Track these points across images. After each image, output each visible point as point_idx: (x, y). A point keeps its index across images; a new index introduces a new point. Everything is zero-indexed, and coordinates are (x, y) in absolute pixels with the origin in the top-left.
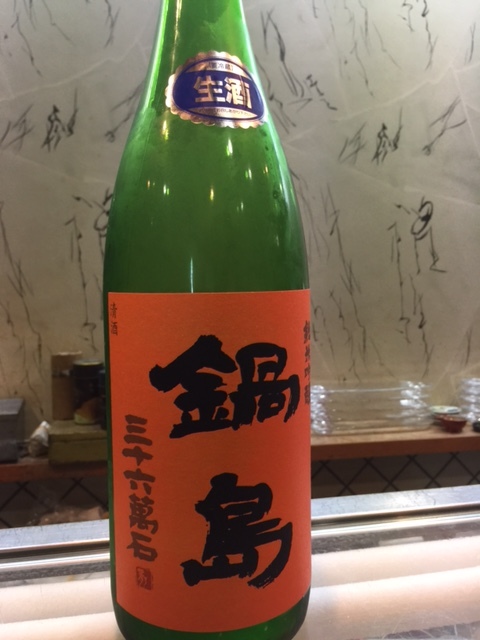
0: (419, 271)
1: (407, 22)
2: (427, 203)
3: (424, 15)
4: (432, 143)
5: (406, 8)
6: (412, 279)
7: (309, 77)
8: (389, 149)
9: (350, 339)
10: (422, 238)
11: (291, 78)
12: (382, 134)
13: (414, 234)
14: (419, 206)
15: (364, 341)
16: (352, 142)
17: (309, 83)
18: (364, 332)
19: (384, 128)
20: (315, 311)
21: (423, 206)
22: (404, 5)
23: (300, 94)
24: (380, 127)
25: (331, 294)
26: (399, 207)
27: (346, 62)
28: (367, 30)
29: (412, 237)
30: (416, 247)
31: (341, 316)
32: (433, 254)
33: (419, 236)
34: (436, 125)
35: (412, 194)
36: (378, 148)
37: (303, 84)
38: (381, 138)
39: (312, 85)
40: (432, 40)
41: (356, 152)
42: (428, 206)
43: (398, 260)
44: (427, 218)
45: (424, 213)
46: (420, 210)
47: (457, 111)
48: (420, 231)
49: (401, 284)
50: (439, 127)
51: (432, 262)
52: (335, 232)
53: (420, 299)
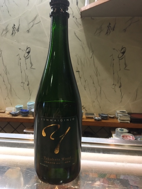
0: (27, 69)
4: (29, 29)
6: (25, 71)
8: (16, 32)
9: (7, 88)
10: (27, 58)
12: (14, 27)
13: (25, 57)
14: (26, 49)
15: (11, 88)
16: (5, 30)
18: (11, 86)
19: (14, 25)
25: (1, 75)
26: (20, 49)
27: (2, 6)
30: (25, 61)
31: (4, 81)
32: (31, 63)
34: (31, 23)
35: (24, 45)
36: (13, 31)
38: (13, 28)
41: (6, 33)
42: (29, 48)
43: (20, 65)
44: (29, 52)
47: (37, 18)
48: (27, 56)
49: (21, 72)
50: (32, 24)
51: (31, 66)
52: (1, 57)
53: (27, 77)
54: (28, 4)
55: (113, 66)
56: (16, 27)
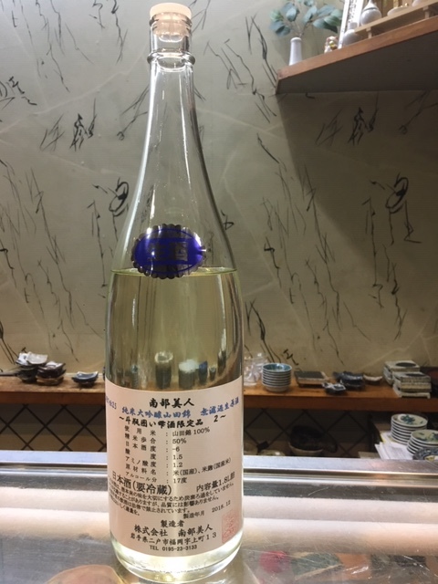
1: (98, 20)
2: (123, 183)
3: (113, 12)
4: (125, 129)
5: (97, 7)
6: (111, 250)
7: (11, 80)
8: (85, 137)
9: (58, 302)
10: (119, 214)
12: (78, 124)
13: (112, 211)
14: (116, 187)
15: (70, 303)
16: (51, 132)
17: (11, 84)
18: (70, 296)
19: (80, 118)
20: (26, 277)
21: (119, 186)
22: (95, 5)
23: (4, 94)
24: (77, 118)
25: (39, 264)
26: (97, 187)
27: (43, 63)
28: (60, 32)
29: (111, 213)
30: (114, 222)
31: (48, 282)
33: (116, 213)
34: (129, 111)
35: (108, 176)
36: (75, 136)
37: (6, 85)
38: (77, 128)
39: (14, 86)
40: (122, 35)
41: (55, 140)
42: (125, 185)
43: (98, 235)
44: (123, 197)
45: (120, 192)
46: (117, 190)
48: (118, 209)
49: (102, 255)
50: (131, 113)
52: (40, 211)
54: (121, 56)
55: (372, 233)
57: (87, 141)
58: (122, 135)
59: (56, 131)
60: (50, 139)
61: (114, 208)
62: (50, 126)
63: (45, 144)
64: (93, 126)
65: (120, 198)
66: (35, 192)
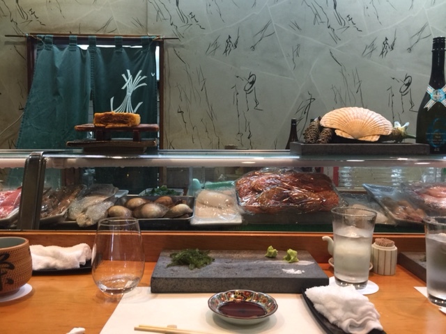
0: (403, 111)
2: (408, 76)
4: (412, 47)
6: (399, 115)
7: (348, 16)
8: (389, 50)
10: (405, 94)
11: (339, 17)
12: (385, 42)
16: (369, 47)
17: (348, 19)
19: (387, 39)
21: (406, 78)
23: (343, 24)
24: (384, 39)
26: (394, 79)
27: (367, 8)
29: (400, 94)
30: (402, 99)
32: (411, 103)
33: (403, 94)
34: (414, 37)
35: (400, 72)
36: (383, 49)
37: (345, 19)
38: (385, 45)
41: (372, 52)
42: (409, 78)
43: (392, 106)
45: (407, 82)
46: (405, 80)
47: (426, 29)
49: (393, 118)
50: (416, 38)
51: (411, 107)
52: (359, 92)
54: (412, 6)
56: (390, 42)
57: (390, 53)
58: (410, 49)
59: (372, 47)
60: (368, 51)
61: (402, 91)
62: (369, 43)
63: (365, 53)
64: (393, 44)
65: (406, 85)
66: (357, 81)
